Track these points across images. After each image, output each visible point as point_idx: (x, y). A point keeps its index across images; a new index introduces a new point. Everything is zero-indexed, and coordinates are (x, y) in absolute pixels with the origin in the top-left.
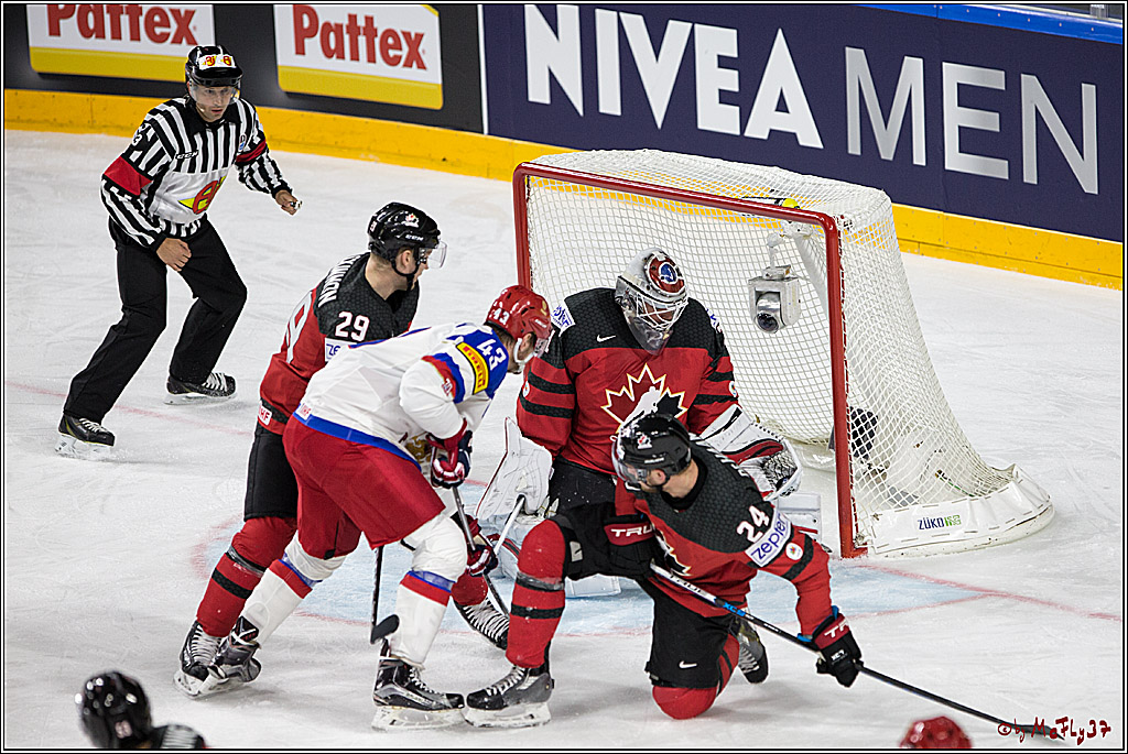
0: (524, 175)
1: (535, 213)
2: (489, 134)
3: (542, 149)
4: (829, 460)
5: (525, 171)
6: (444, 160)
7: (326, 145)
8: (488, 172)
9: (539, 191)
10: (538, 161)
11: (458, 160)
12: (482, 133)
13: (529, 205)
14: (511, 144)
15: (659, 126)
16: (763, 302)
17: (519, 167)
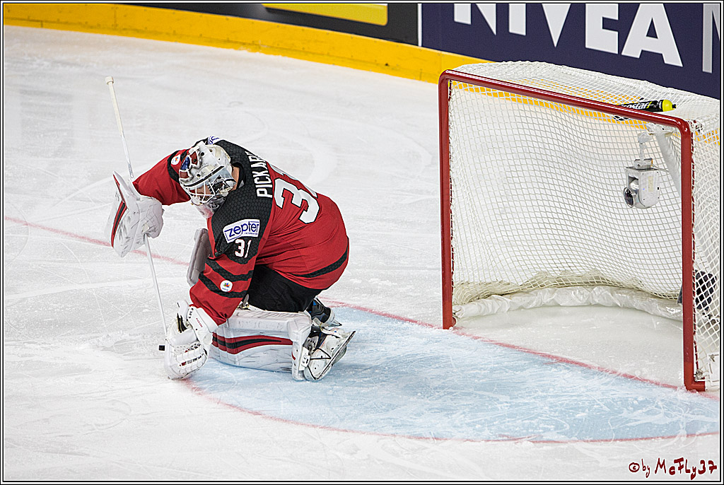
0: (447, 79)
1: (455, 109)
2: (422, 46)
3: (464, 59)
4: (678, 311)
5: (448, 77)
6: (387, 65)
7: (296, 50)
8: (421, 76)
9: (459, 92)
10: (459, 69)
11: (398, 65)
12: (417, 45)
13: (450, 103)
14: (439, 54)
15: (555, 45)
16: (634, 186)
17: (444, 73)
